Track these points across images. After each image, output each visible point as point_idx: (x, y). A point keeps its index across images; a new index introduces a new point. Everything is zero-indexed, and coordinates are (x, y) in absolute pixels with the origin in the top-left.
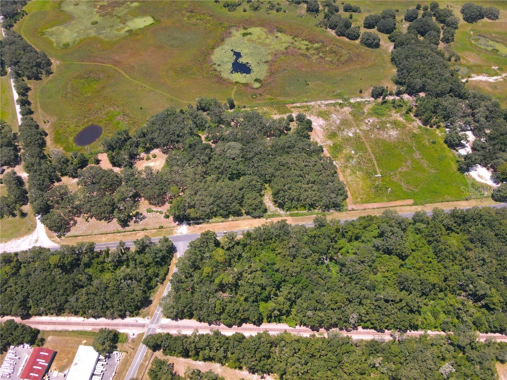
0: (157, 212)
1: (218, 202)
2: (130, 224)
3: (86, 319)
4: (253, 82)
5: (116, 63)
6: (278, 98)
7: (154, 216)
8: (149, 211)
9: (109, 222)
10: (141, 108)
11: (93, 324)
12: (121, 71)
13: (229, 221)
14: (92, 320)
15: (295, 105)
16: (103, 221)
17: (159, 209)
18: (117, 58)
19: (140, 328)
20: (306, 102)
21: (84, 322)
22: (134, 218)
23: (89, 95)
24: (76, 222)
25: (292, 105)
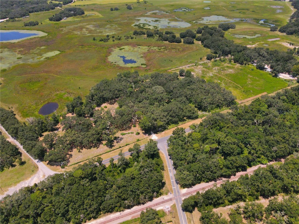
0: (129, 133)
1: (170, 113)
2: (114, 145)
3: (121, 212)
4: (141, 66)
5: (47, 72)
6: (161, 69)
7: (128, 136)
8: (123, 134)
9: (98, 148)
10: (80, 88)
11: (130, 214)
12: (53, 75)
13: (180, 125)
14: (127, 211)
15: (172, 70)
16: (92, 149)
17: (130, 131)
18: (46, 70)
19: (170, 202)
20: (177, 67)
21: (121, 215)
22: (115, 141)
23: (37, 89)
24: (71, 155)
25: (171, 70)
